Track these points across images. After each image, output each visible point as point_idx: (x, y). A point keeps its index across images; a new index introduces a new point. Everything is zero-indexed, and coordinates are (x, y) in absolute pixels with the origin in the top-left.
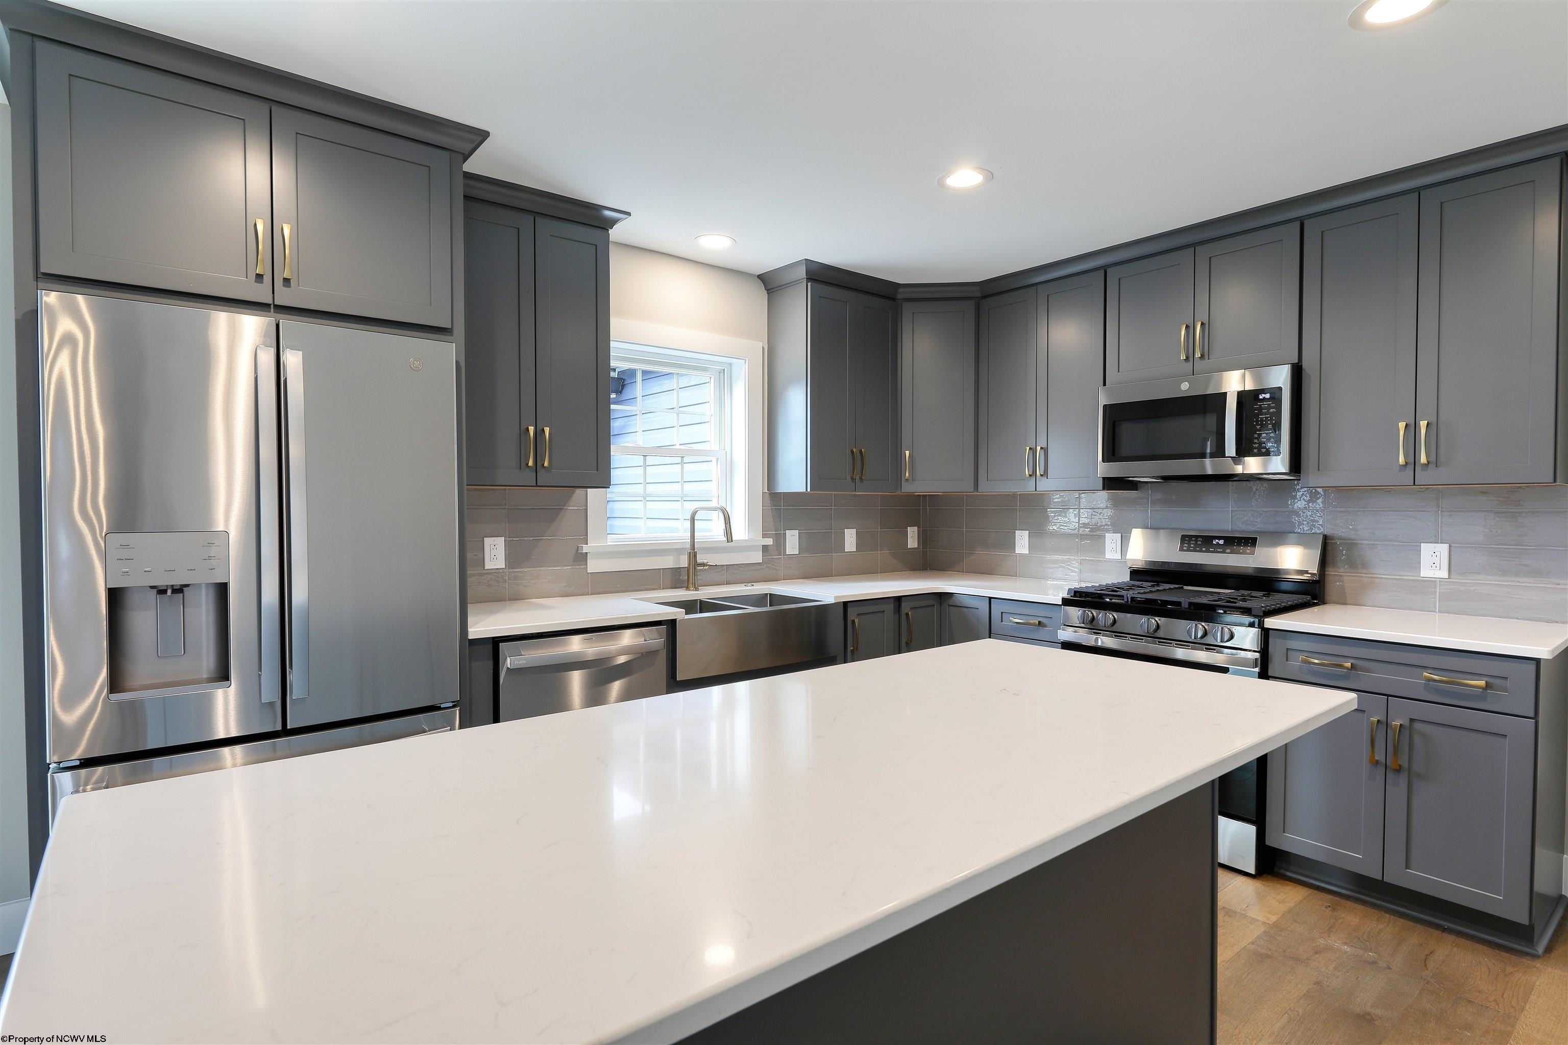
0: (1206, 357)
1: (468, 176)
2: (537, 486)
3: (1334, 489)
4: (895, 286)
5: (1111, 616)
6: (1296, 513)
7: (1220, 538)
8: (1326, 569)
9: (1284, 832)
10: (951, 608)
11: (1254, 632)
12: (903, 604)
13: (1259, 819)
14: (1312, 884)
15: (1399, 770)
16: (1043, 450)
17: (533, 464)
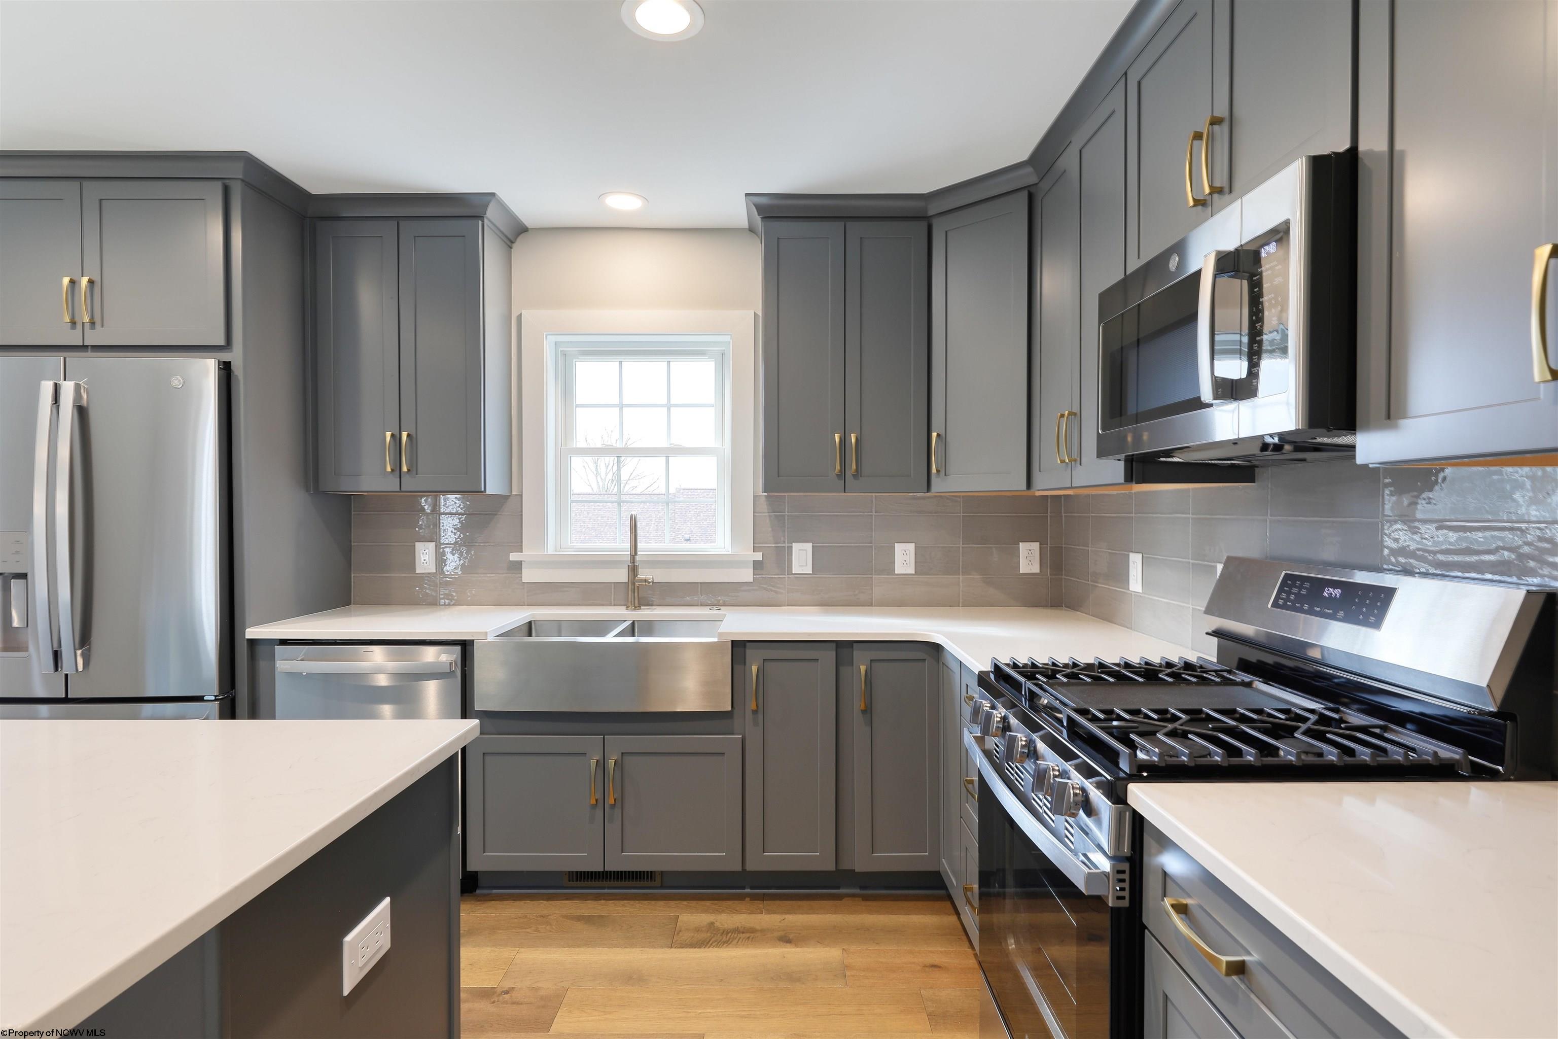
0: (1226, 189)
2: (400, 491)
16: (1074, 418)
17: (392, 470)
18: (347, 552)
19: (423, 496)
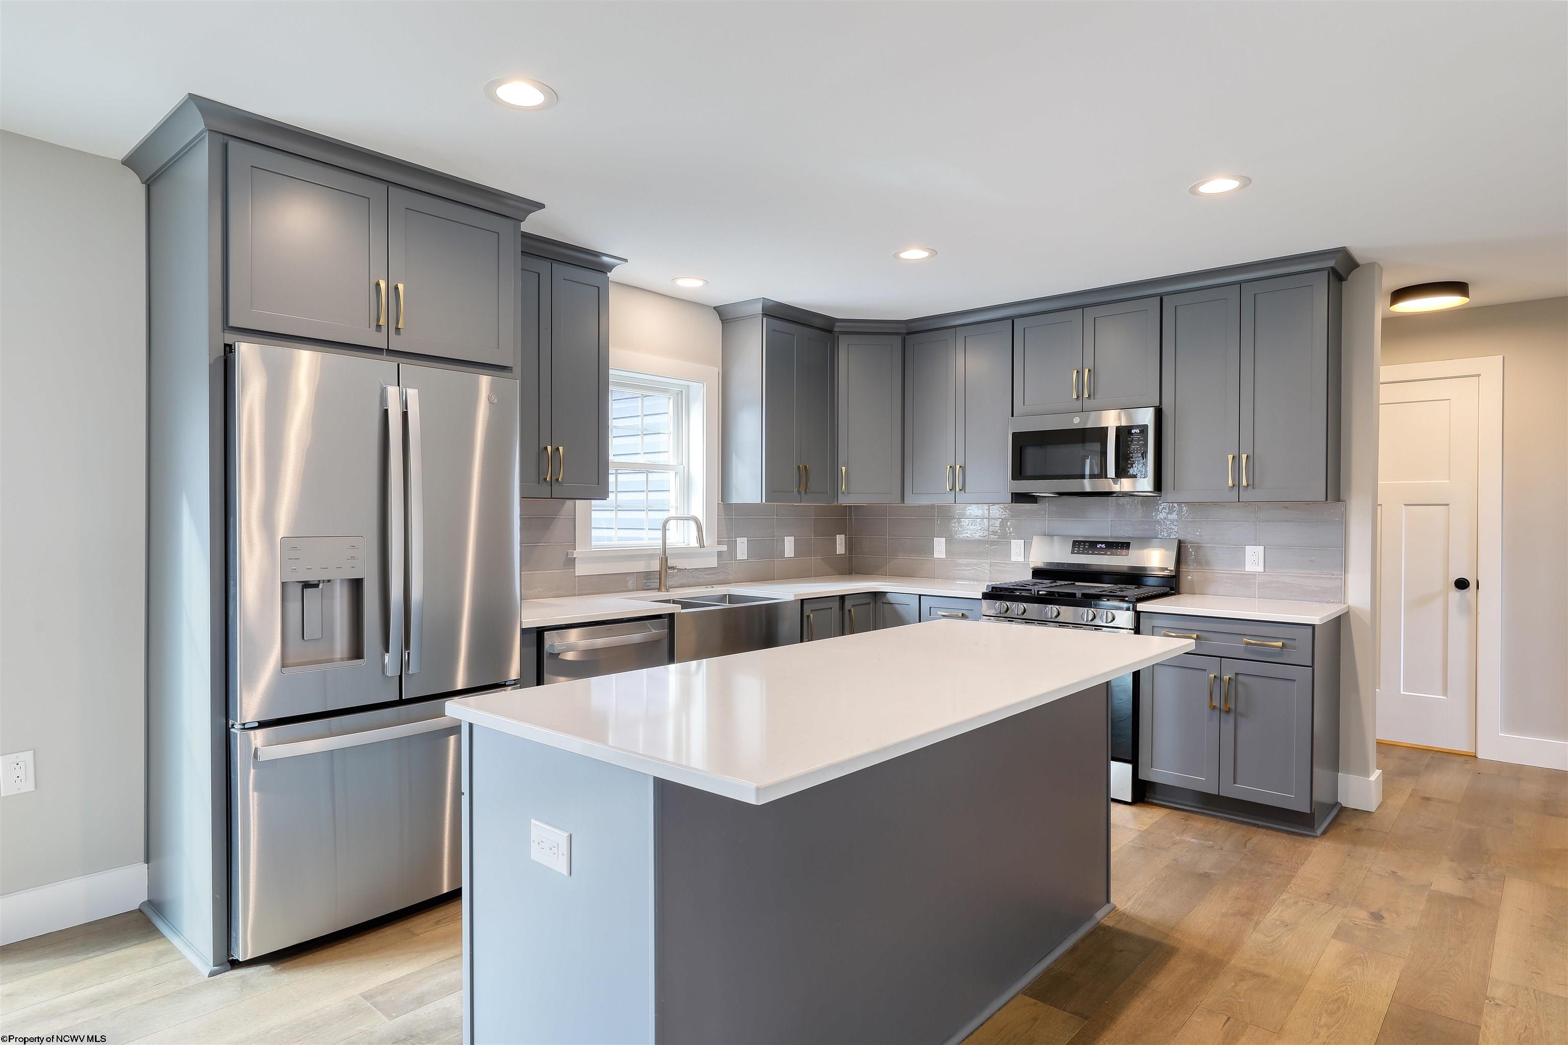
0: (1092, 397)
1: (525, 235)
2: (552, 498)
3: (1186, 504)
4: (832, 321)
5: (1022, 606)
6: (1158, 522)
7: (1102, 543)
8: (1180, 567)
9: (1152, 768)
10: (885, 605)
11: (1130, 614)
12: (846, 602)
13: (1134, 760)
14: (1171, 806)
15: (1228, 712)
16: (961, 468)
17: (550, 479)
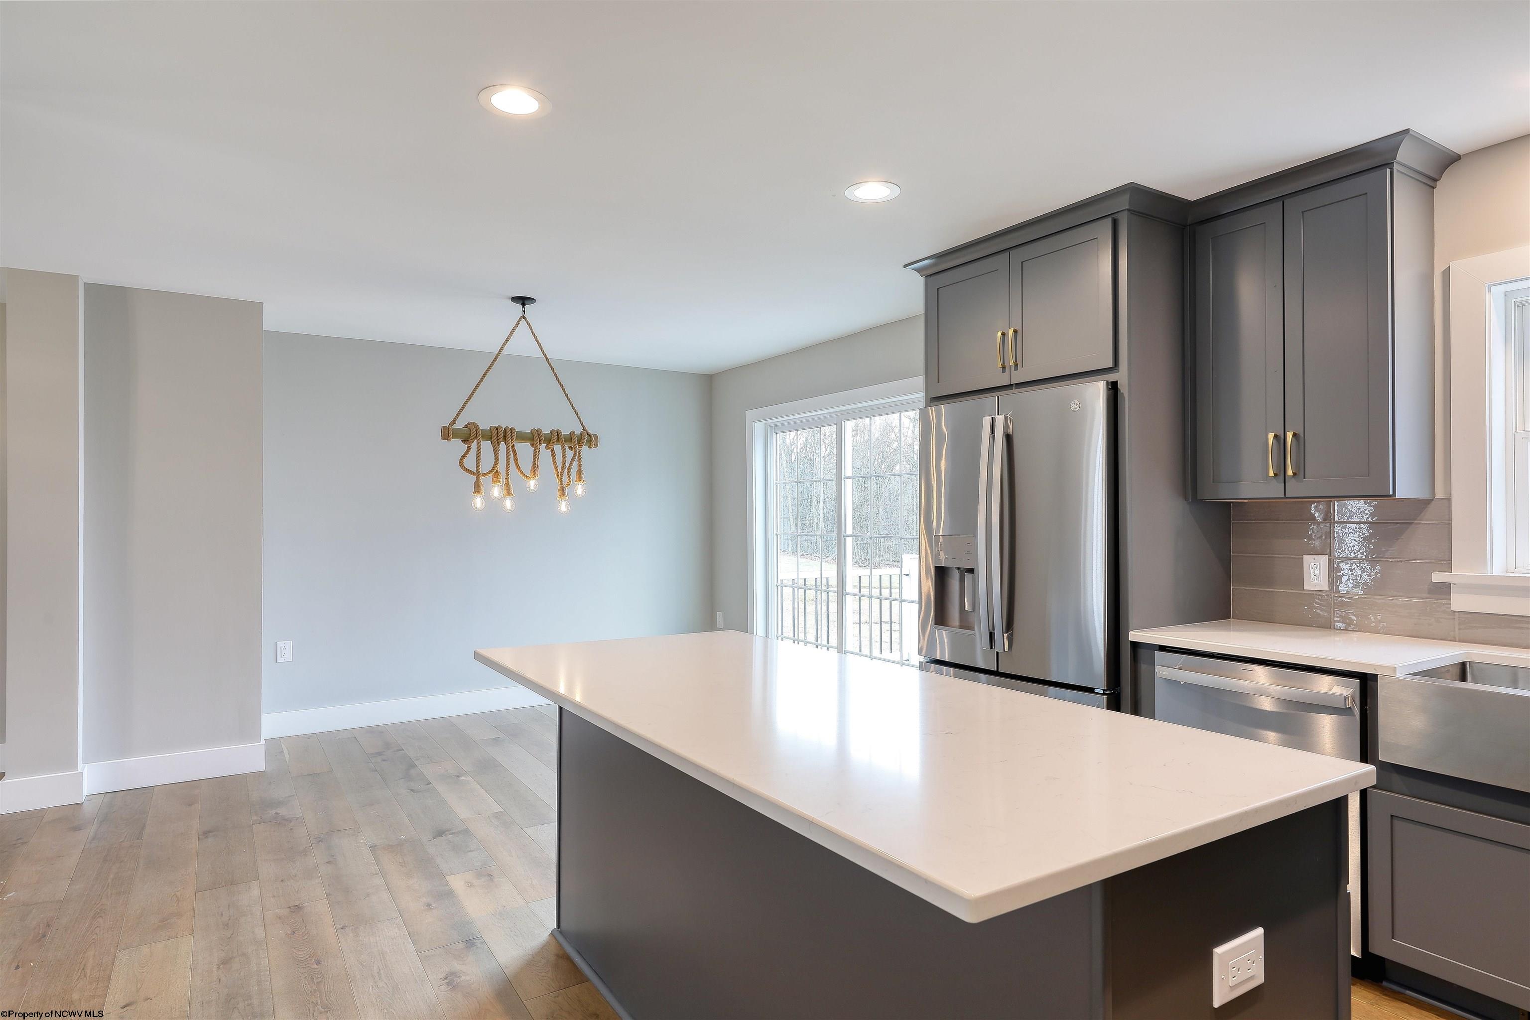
2: (1285, 498)
17: (1275, 475)
18: (1226, 562)
19: (1314, 502)
